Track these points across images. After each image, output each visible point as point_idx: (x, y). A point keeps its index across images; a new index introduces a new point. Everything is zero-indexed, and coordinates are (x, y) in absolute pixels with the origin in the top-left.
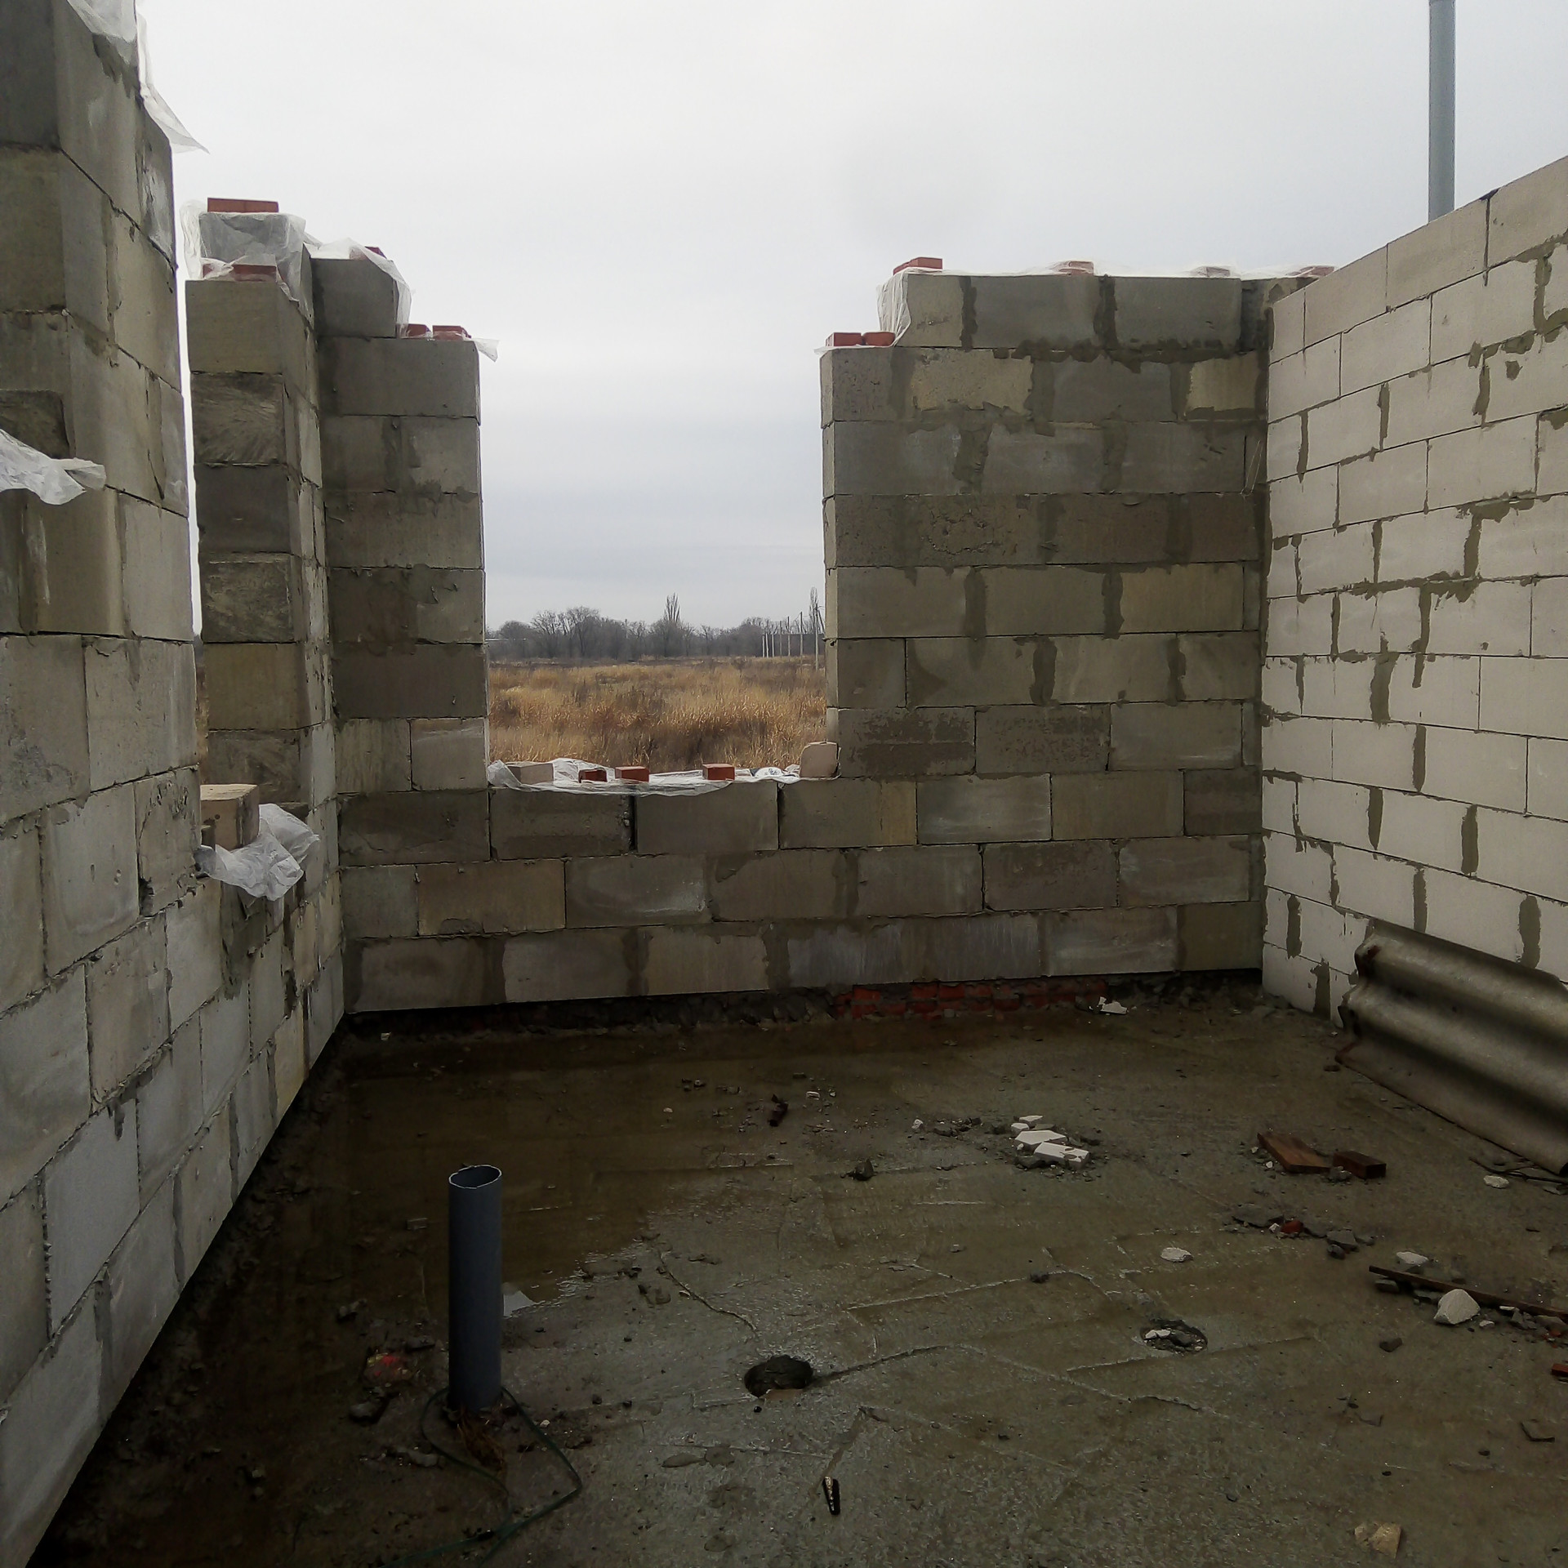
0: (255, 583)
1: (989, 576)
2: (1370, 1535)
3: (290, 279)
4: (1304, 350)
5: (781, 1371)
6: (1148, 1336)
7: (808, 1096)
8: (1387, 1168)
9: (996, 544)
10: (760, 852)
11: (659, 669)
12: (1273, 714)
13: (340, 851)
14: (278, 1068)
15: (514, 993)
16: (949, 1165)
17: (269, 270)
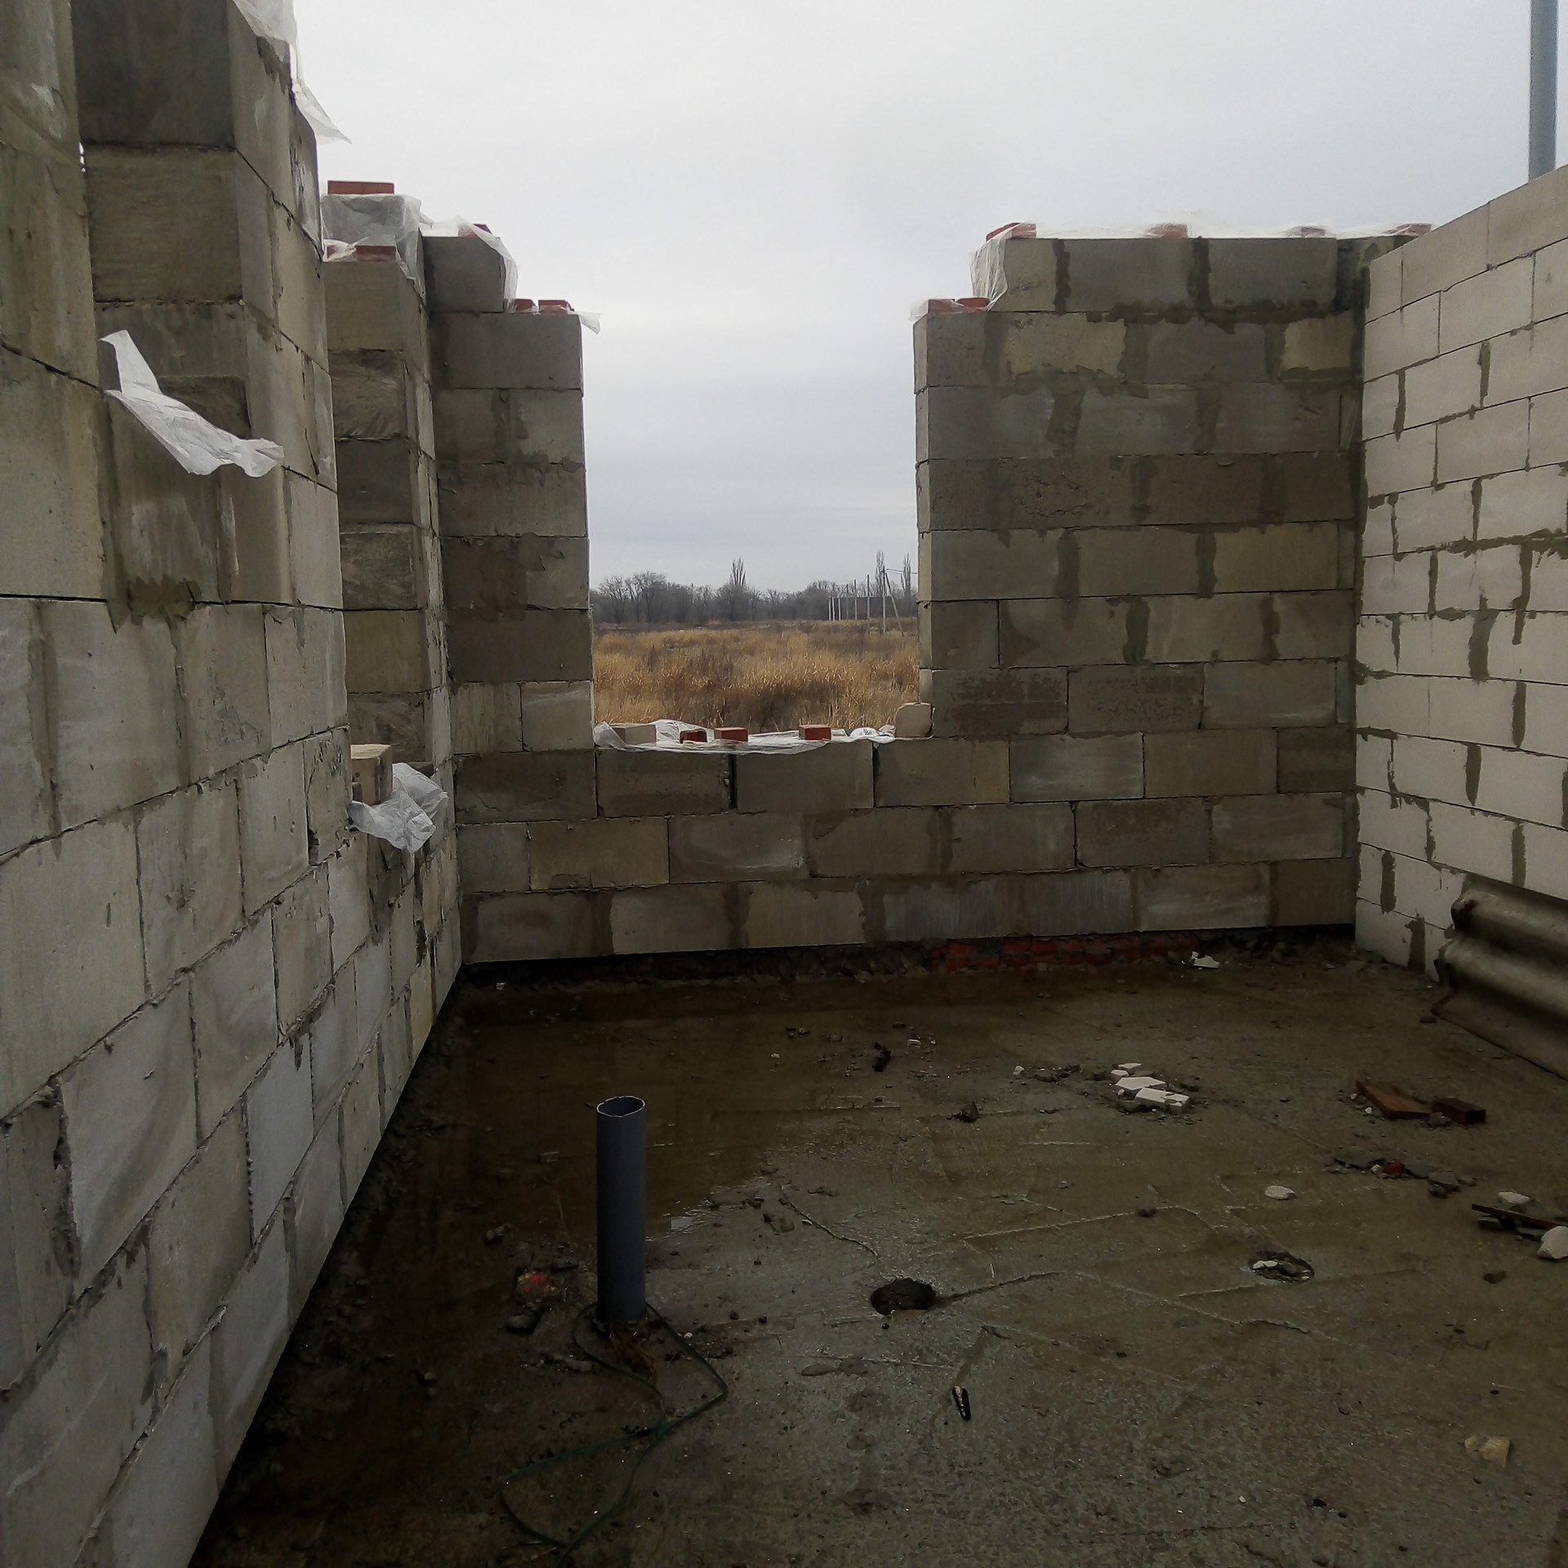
0: (380, 552)
1: (1082, 537)
2: (1480, 1446)
3: (407, 260)
4: (1402, 308)
5: (905, 1293)
6: (1256, 1266)
7: (909, 1044)
8: (1487, 1113)
9: (1088, 506)
10: (857, 810)
11: (726, 633)
12: (1368, 672)
13: (456, 810)
14: (413, 1013)
15: (622, 945)
16: (1052, 1109)
17: (389, 251)
